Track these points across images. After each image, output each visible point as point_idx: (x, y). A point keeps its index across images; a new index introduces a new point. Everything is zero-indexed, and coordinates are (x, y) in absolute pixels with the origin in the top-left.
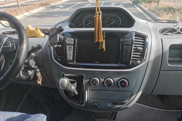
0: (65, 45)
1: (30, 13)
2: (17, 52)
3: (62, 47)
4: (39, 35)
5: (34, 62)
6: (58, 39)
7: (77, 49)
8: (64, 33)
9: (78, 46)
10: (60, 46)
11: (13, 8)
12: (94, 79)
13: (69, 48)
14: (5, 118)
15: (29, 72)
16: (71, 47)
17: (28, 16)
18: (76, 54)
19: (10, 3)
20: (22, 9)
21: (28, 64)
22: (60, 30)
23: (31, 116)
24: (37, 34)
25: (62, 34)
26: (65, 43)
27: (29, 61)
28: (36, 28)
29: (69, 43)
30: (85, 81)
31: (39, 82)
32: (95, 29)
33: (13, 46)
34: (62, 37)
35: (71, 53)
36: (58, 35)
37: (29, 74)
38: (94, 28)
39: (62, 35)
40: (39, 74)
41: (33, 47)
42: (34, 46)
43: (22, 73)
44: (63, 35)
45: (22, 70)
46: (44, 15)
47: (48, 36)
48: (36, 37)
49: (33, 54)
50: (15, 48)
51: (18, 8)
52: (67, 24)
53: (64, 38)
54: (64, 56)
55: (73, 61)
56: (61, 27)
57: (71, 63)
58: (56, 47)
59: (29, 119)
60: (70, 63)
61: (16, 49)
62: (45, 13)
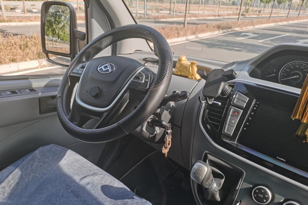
0: (230, 104)
1: (197, 37)
2: (148, 93)
3: (222, 108)
4: (193, 75)
5: (169, 117)
6: (220, 91)
7: (248, 118)
8: (234, 83)
9: (253, 113)
10: (220, 104)
11: (175, 26)
12: (263, 189)
13: (234, 112)
14: (102, 182)
15: (157, 129)
16: (238, 113)
17: (192, 41)
18: (243, 128)
19: (175, 18)
20: (188, 29)
21: (159, 115)
22: (230, 76)
23: (134, 197)
24: (190, 73)
25: (230, 84)
26: (231, 100)
27: (162, 112)
28: (192, 64)
29: (238, 104)
30: (241, 185)
31: (165, 151)
32: (303, 92)
33: (146, 82)
34: (229, 89)
35: (235, 122)
36: (223, 84)
37: (155, 133)
38: (300, 90)
39: (229, 86)
40: (169, 139)
41: (175, 92)
42: (177, 92)
43: (147, 126)
44: (233, 87)
45: (148, 122)
46: (218, 43)
47: (205, 81)
48: (186, 77)
49: (172, 104)
50: (148, 87)
51: (183, 26)
52: (247, 68)
53: (232, 91)
54: (219, 123)
55: (232, 138)
56: (232, 71)
57: (228, 141)
58: (210, 103)
59: (129, 201)
60: (224, 140)
61: (149, 89)
62: (219, 41)
